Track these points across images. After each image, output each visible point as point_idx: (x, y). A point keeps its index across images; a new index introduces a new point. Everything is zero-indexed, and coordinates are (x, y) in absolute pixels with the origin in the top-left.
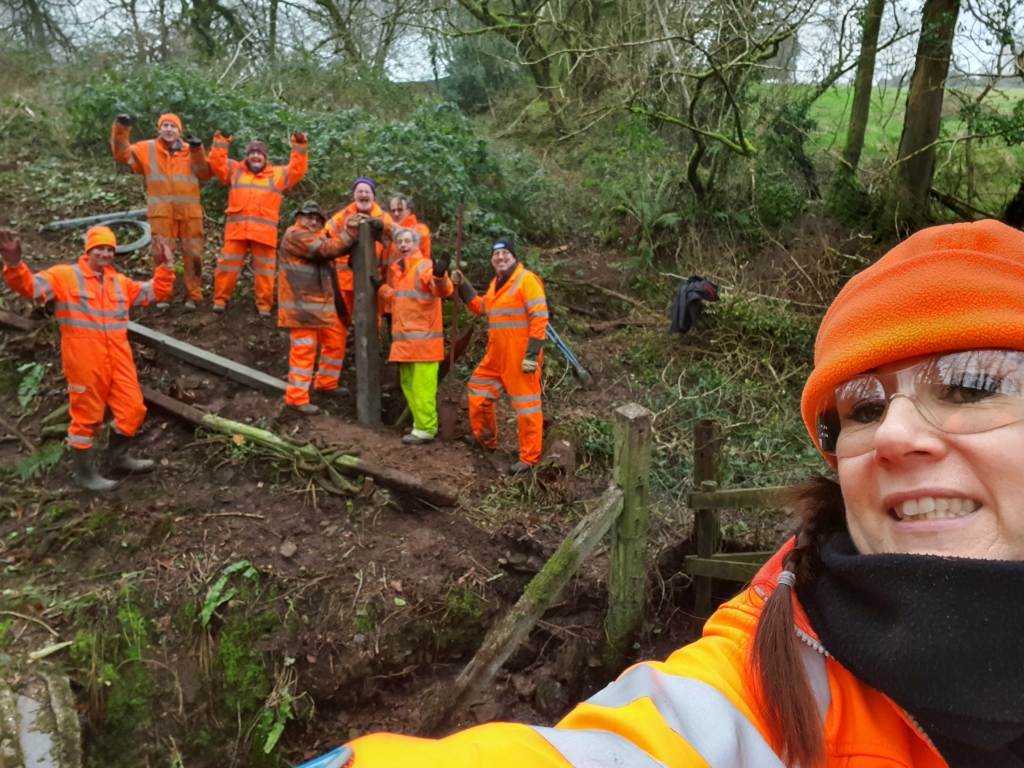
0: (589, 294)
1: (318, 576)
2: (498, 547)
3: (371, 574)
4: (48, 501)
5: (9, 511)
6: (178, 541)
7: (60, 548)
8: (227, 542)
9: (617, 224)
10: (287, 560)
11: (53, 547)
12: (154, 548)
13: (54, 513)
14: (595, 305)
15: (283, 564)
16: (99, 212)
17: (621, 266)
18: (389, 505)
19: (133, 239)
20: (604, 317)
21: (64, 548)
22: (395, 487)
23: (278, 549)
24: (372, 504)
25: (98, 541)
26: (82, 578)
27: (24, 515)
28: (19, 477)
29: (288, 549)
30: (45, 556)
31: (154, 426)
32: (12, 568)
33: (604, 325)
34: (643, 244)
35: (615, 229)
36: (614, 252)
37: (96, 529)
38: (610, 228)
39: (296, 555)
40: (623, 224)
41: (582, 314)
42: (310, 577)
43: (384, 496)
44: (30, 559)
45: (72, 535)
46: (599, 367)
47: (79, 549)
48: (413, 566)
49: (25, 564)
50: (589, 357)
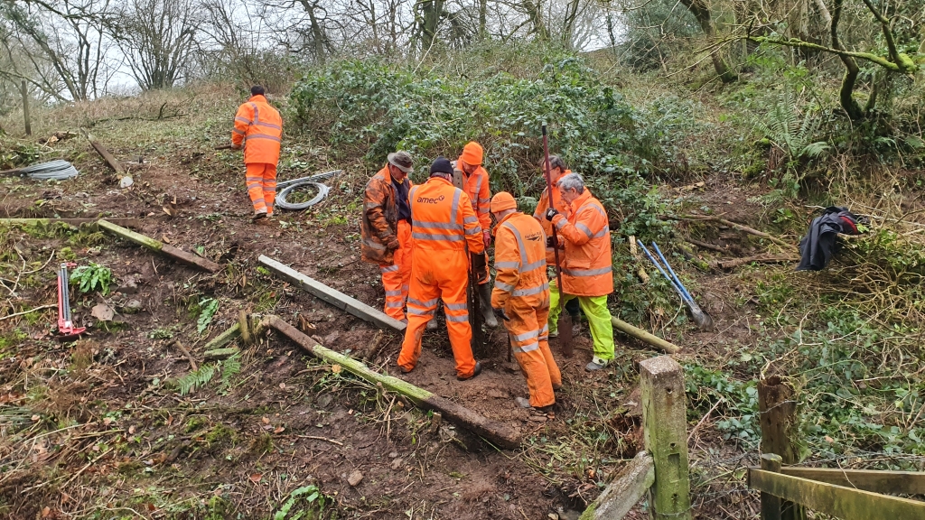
0: (721, 230)
1: (374, 508)
2: (549, 502)
3: (420, 513)
4: (190, 413)
5: (163, 420)
6: (270, 458)
7: (187, 455)
8: (308, 464)
9: (760, 157)
10: (352, 487)
11: (183, 452)
12: (251, 464)
13: (190, 424)
14: (728, 241)
15: (347, 491)
16: (292, 177)
17: (762, 200)
18: (453, 442)
19: (311, 197)
20: (737, 253)
21: (190, 455)
22: (463, 426)
23: (348, 476)
24: (438, 440)
25: (213, 453)
26: (191, 485)
27: (172, 424)
28: (179, 391)
29: (355, 477)
30: (174, 461)
31: (282, 353)
32: (148, 469)
33: (735, 261)
34: (787, 176)
35: (757, 162)
36: (756, 185)
37: (214, 441)
38: (752, 161)
39: (360, 484)
40: (767, 157)
41: (712, 250)
42: (367, 509)
43: (449, 433)
44: (163, 463)
45: (197, 445)
46: (719, 306)
47: (199, 458)
48: (462, 509)
49: (159, 467)
50: (709, 295)
